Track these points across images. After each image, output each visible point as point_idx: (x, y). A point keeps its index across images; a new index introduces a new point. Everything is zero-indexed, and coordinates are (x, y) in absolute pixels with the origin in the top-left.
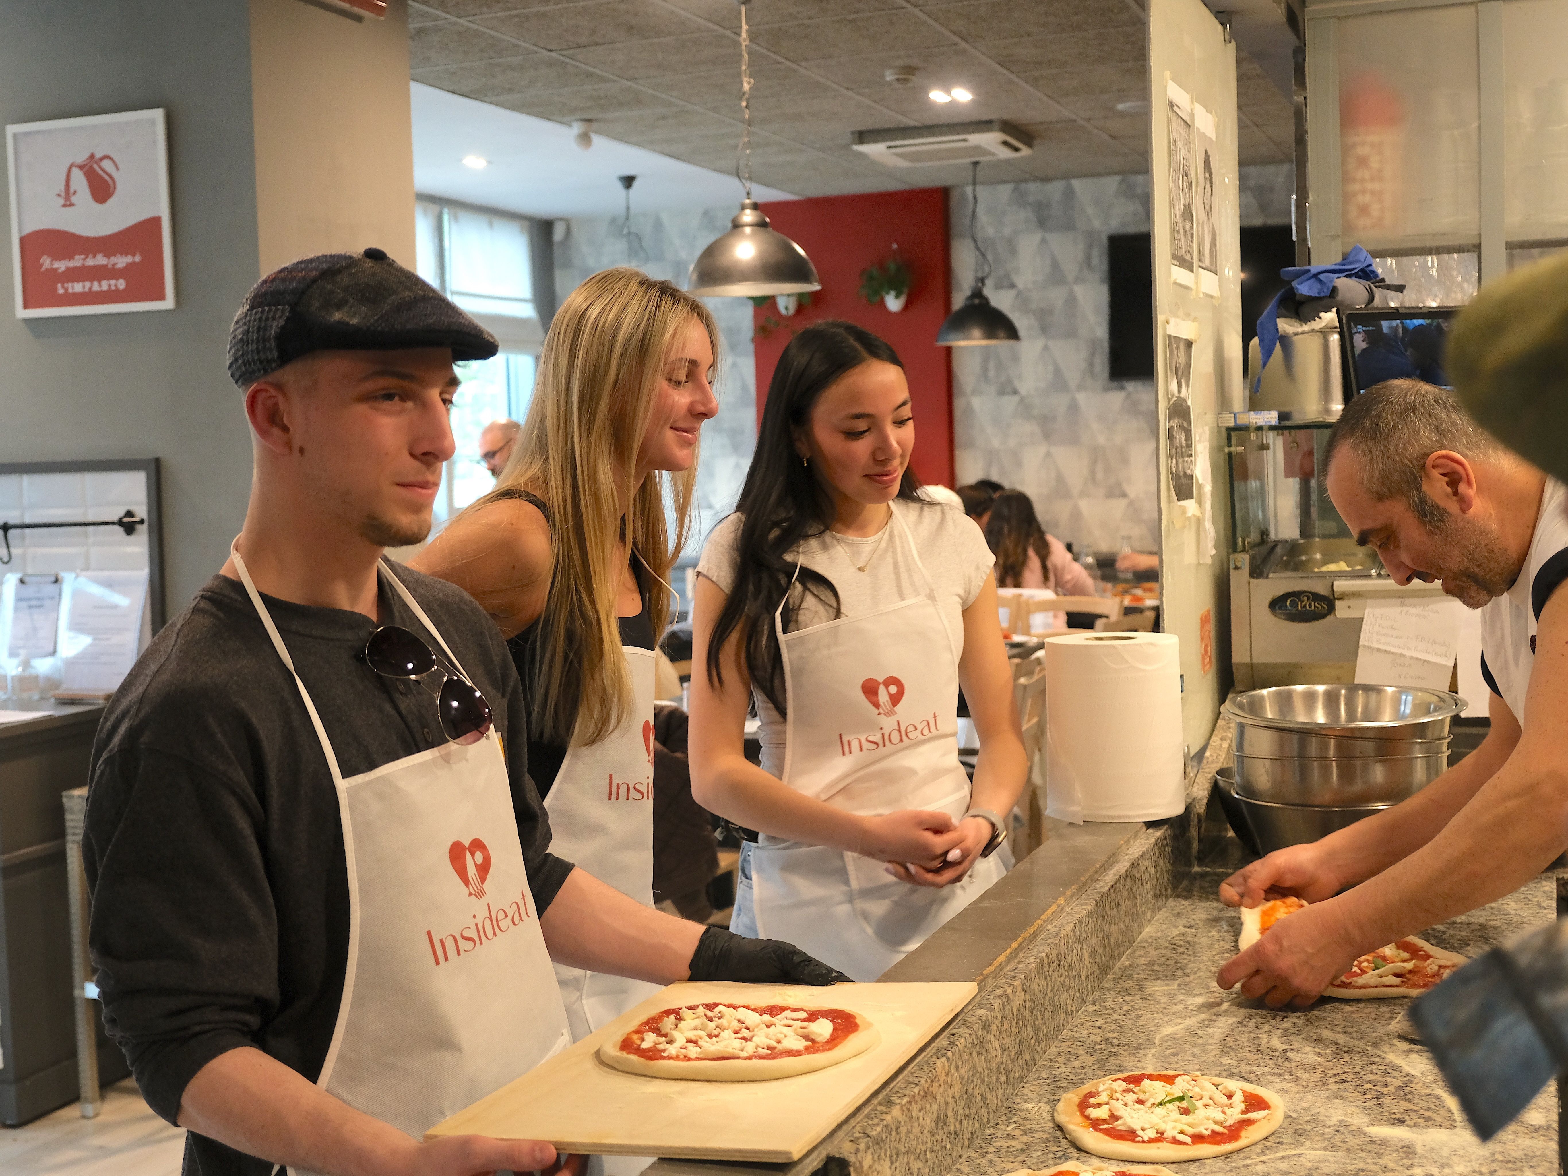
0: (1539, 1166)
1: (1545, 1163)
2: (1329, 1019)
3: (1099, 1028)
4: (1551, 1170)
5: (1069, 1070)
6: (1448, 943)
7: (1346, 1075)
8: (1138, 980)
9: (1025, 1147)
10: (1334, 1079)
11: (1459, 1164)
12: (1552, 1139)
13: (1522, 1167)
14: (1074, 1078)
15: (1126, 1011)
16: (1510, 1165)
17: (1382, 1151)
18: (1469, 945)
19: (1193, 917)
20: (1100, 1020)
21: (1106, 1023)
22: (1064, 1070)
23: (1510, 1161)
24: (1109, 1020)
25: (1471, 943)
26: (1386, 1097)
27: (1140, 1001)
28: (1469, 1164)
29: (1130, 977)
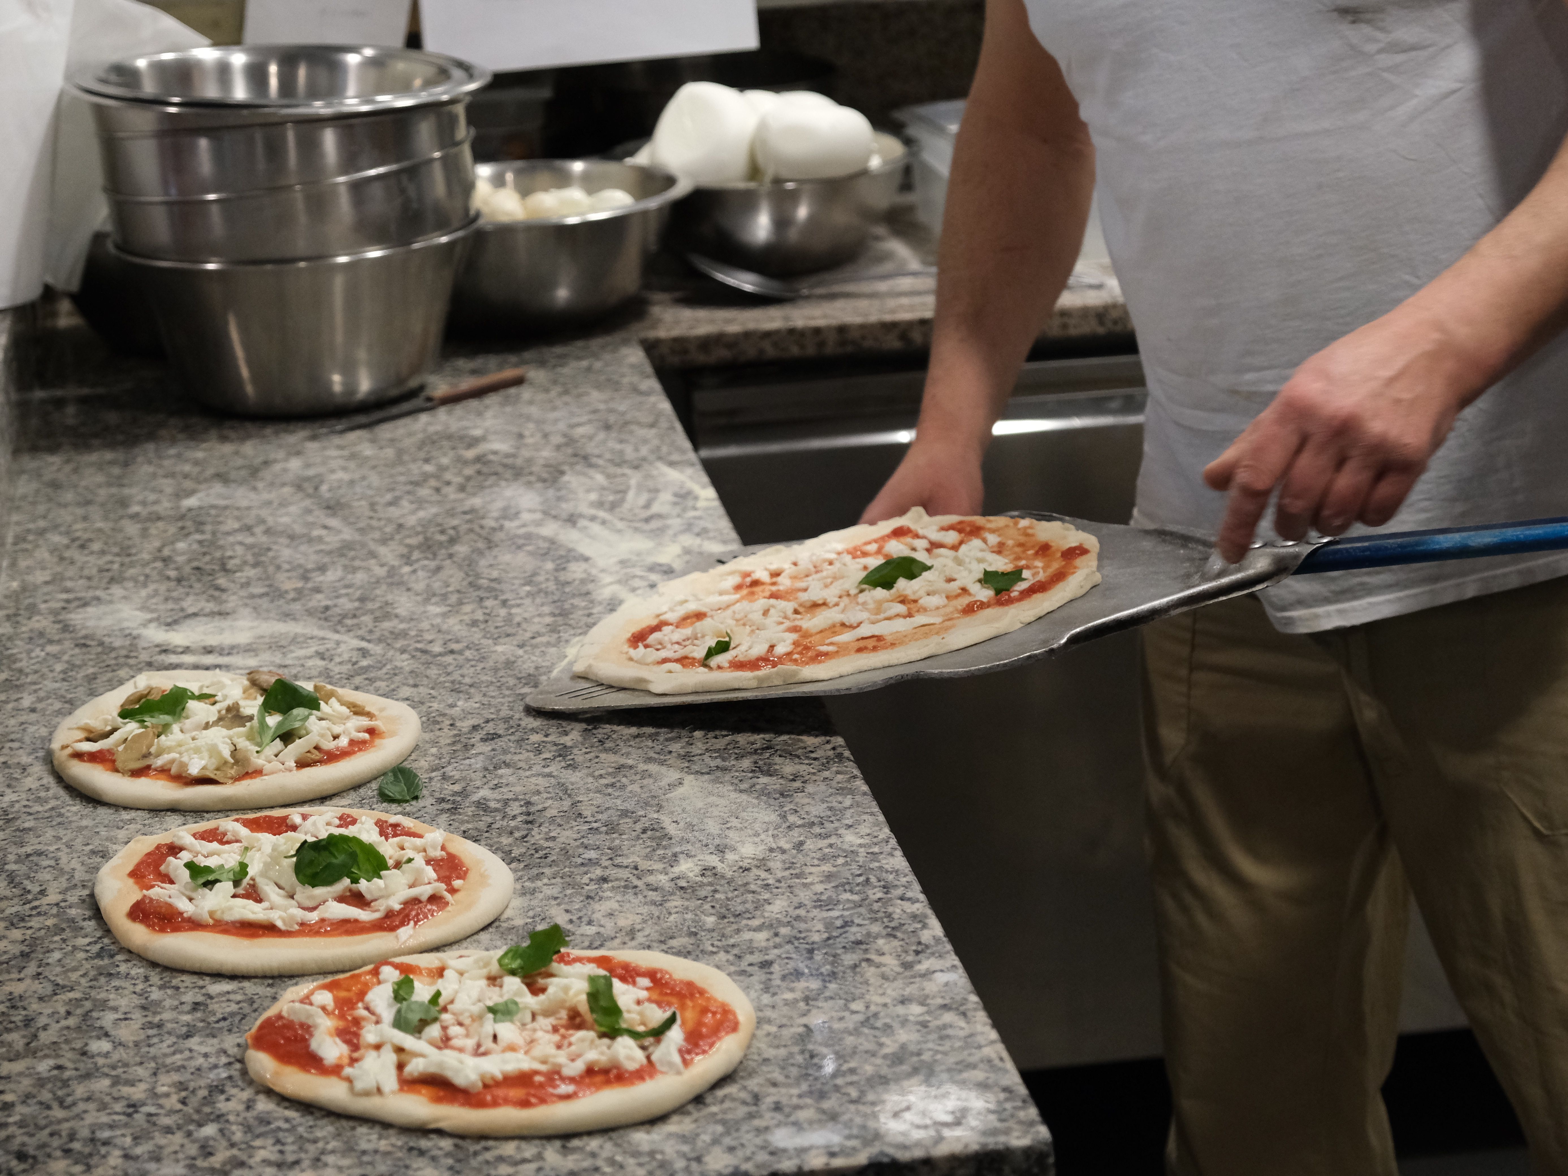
0: (858, 823)
1: (865, 817)
2: (413, 633)
3: (33, 710)
4: (876, 824)
5: (24, 796)
6: (531, 474)
7: (491, 724)
8: (55, 613)
9: (27, 950)
10: (477, 736)
11: (743, 842)
12: (855, 777)
13: (836, 829)
14: (40, 809)
15: (64, 672)
16: (817, 830)
17: (617, 842)
18: (562, 473)
19: (83, 483)
20: (25, 695)
21: (40, 700)
22: (14, 797)
23: (813, 824)
24: (42, 694)
25: (565, 468)
26: (575, 751)
27: (77, 651)
28: (756, 839)
29: (32, 610)
